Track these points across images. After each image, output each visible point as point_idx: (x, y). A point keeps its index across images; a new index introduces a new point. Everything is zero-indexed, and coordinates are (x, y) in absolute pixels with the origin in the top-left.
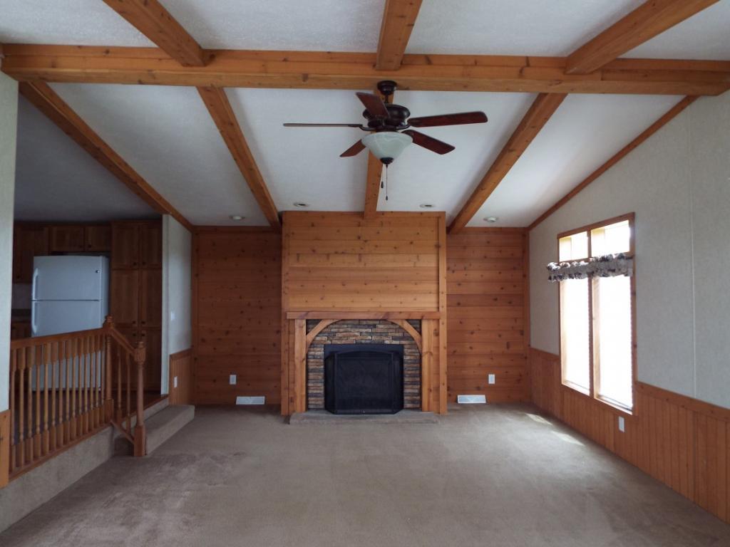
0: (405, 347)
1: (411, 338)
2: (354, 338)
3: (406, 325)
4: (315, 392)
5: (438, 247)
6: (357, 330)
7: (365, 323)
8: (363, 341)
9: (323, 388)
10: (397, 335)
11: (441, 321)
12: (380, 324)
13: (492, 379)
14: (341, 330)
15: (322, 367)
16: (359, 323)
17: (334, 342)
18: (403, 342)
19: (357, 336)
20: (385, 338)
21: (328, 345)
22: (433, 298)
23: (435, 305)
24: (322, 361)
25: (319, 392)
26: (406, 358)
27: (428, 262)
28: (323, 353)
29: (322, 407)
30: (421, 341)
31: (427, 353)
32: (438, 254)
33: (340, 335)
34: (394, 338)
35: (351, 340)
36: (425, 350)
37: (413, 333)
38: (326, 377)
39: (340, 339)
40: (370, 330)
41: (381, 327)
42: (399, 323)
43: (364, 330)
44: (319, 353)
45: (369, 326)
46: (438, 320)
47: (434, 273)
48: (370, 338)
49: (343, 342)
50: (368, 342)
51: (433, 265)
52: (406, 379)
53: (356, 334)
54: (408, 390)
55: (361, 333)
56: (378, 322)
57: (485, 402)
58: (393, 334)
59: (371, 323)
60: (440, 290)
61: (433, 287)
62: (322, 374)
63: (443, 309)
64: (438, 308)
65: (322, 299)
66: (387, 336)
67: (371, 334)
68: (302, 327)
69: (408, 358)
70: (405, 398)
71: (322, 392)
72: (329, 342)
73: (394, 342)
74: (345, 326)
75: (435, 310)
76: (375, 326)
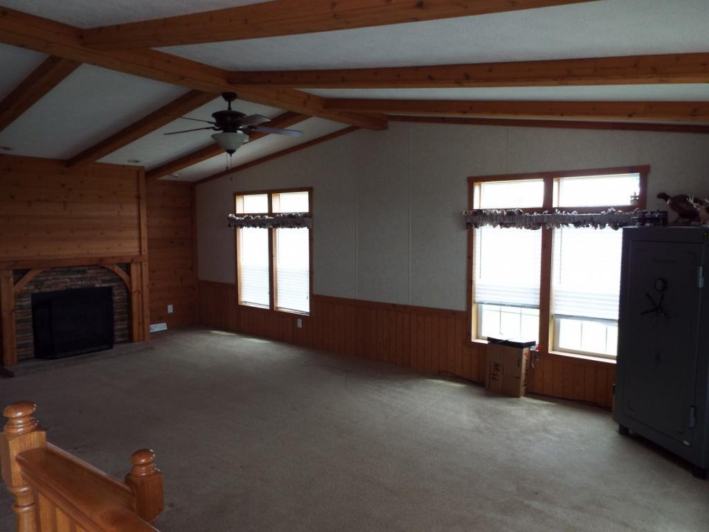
0: (115, 288)
1: (121, 280)
2: (63, 285)
3: (117, 269)
4: (23, 342)
5: (138, 197)
6: (67, 276)
7: (75, 269)
8: (74, 287)
9: (32, 337)
10: (106, 278)
11: (143, 263)
12: (89, 269)
13: (170, 309)
14: (50, 278)
15: (31, 316)
16: (69, 270)
17: (43, 290)
18: (113, 284)
19: (66, 282)
20: (95, 282)
21: (37, 294)
22: (136, 244)
23: (137, 250)
24: (30, 310)
25: (27, 341)
26: (116, 298)
27: (130, 211)
28: (30, 302)
29: (33, 356)
30: (130, 282)
31: (136, 291)
32: (139, 204)
33: (49, 283)
34: (104, 282)
35: (61, 287)
36: (134, 289)
37: (123, 275)
38: (34, 327)
39: (49, 286)
40: (80, 276)
41: (91, 272)
42: (110, 267)
43: (74, 277)
44: (26, 303)
45: (78, 272)
46: (141, 263)
47: (136, 221)
48: (80, 283)
49: (53, 289)
50: (78, 287)
51: (135, 214)
52: (116, 317)
53: (66, 280)
54: (118, 326)
55: (71, 279)
56: (87, 268)
57: (166, 328)
58: (103, 278)
59: (81, 268)
60: (142, 236)
61: (135, 233)
62: (31, 323)
63: (145, 253)
64: (140, 252)
65: (25, 248)
66: (96, 280)
67: (81, 279)
68: (9, 278)
69: (117, 298)
70: (116, 334)
71: (31, 341)
72: (37, 291)
73: (104, 285)
74: (55, 273)
75: (138, 254)
76: (84, 272)
